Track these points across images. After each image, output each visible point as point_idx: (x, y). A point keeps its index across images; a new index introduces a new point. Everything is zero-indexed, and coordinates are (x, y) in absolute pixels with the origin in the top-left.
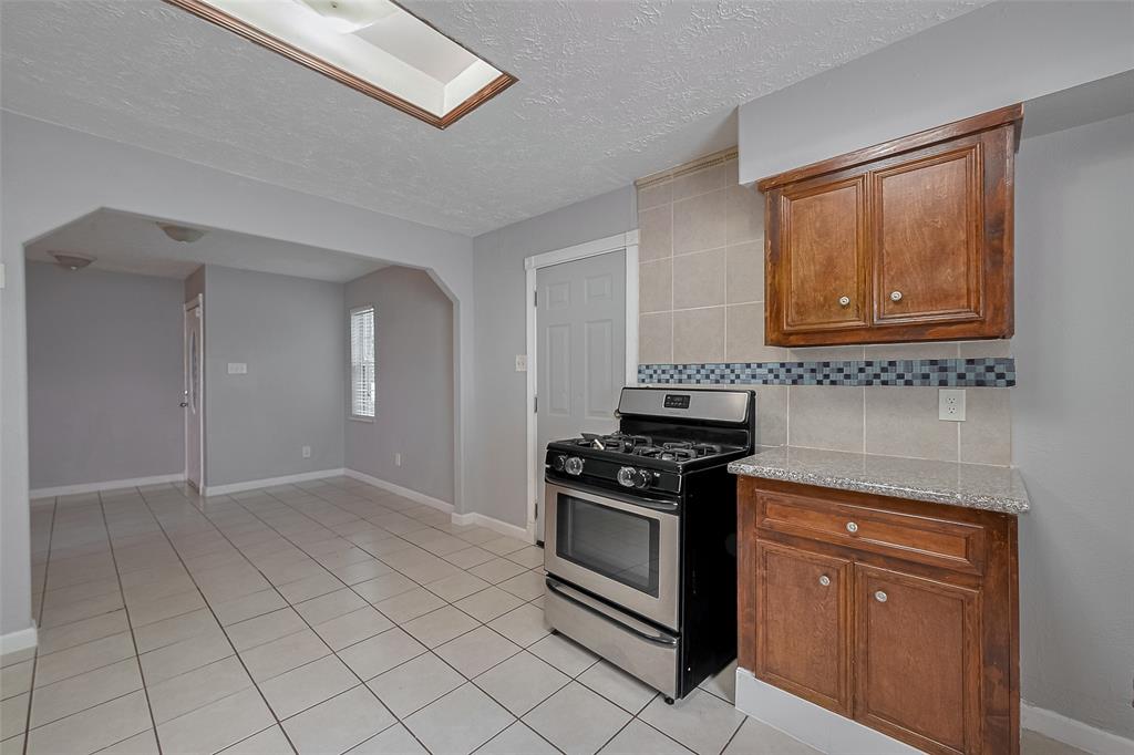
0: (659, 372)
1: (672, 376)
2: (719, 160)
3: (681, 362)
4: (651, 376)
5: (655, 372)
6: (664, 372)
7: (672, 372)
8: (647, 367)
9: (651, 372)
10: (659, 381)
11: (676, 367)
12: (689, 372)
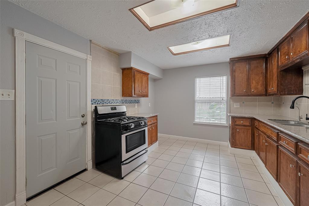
0: (97, 101)
1: (101, 102)
2: (111, 52)
3: (103, 98)
4: (95, 102)
5: (96, 101)
6: (99, 101)
7: (101, 101)
8: (94, 100)
9: (95, 101)
10: (97, 104)
11: (102, 100)
12: (105, 101)
